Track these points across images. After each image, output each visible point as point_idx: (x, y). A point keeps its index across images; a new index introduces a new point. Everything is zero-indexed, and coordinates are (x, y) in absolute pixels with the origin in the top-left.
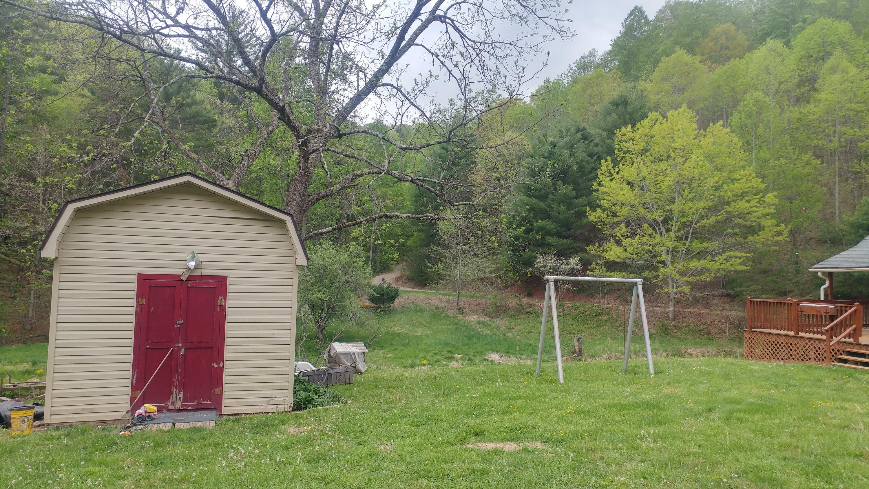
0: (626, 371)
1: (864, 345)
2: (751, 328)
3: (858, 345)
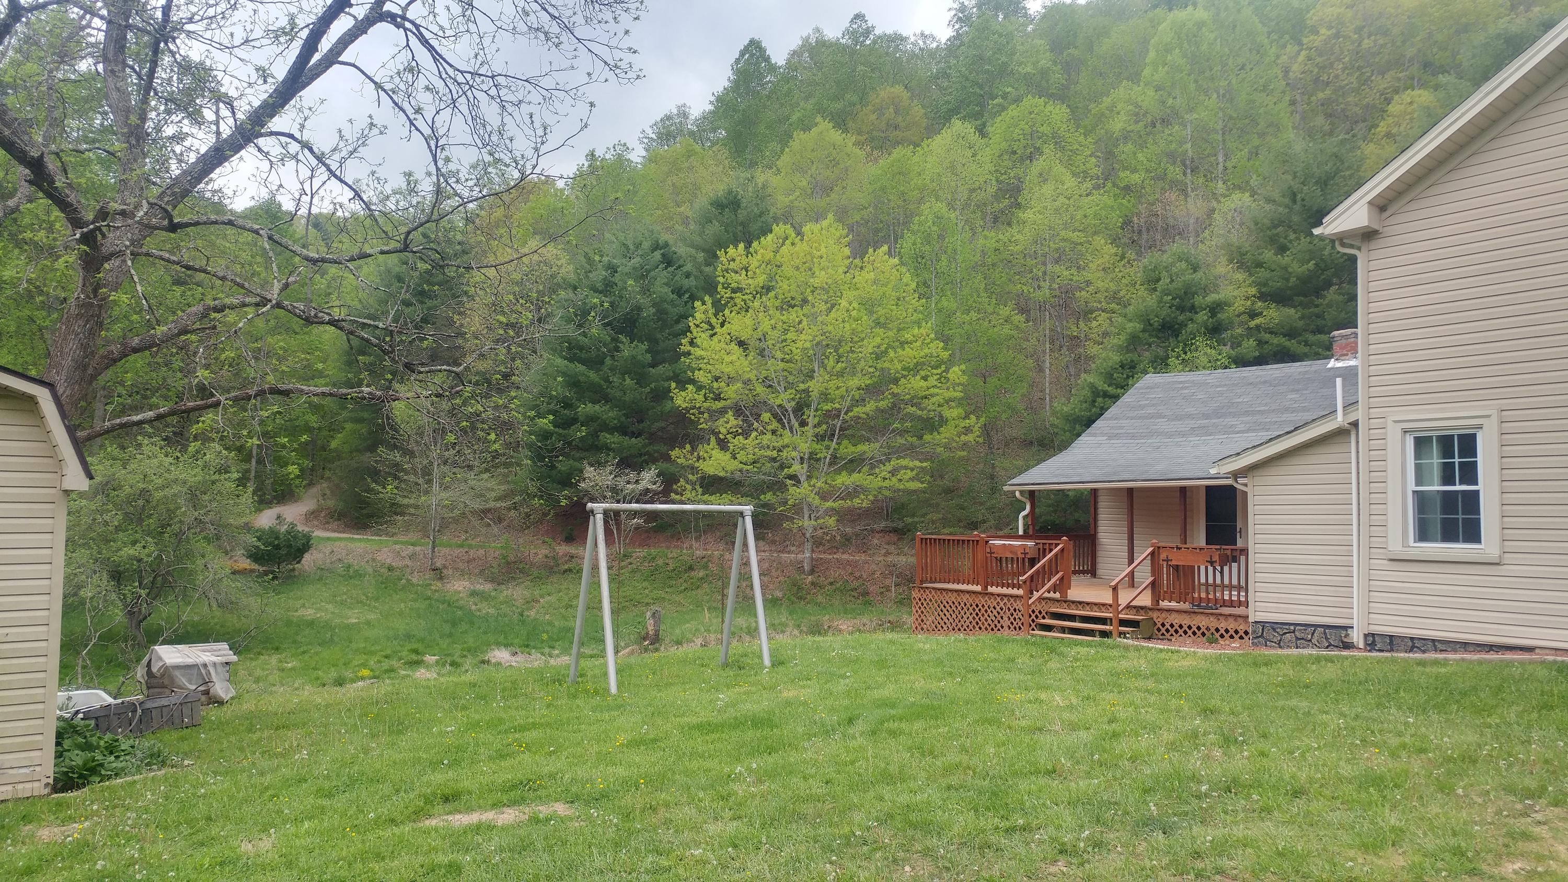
0: (726, 665)
1: (1073, 602)
2: (922, 582)
3: (1065, 602)
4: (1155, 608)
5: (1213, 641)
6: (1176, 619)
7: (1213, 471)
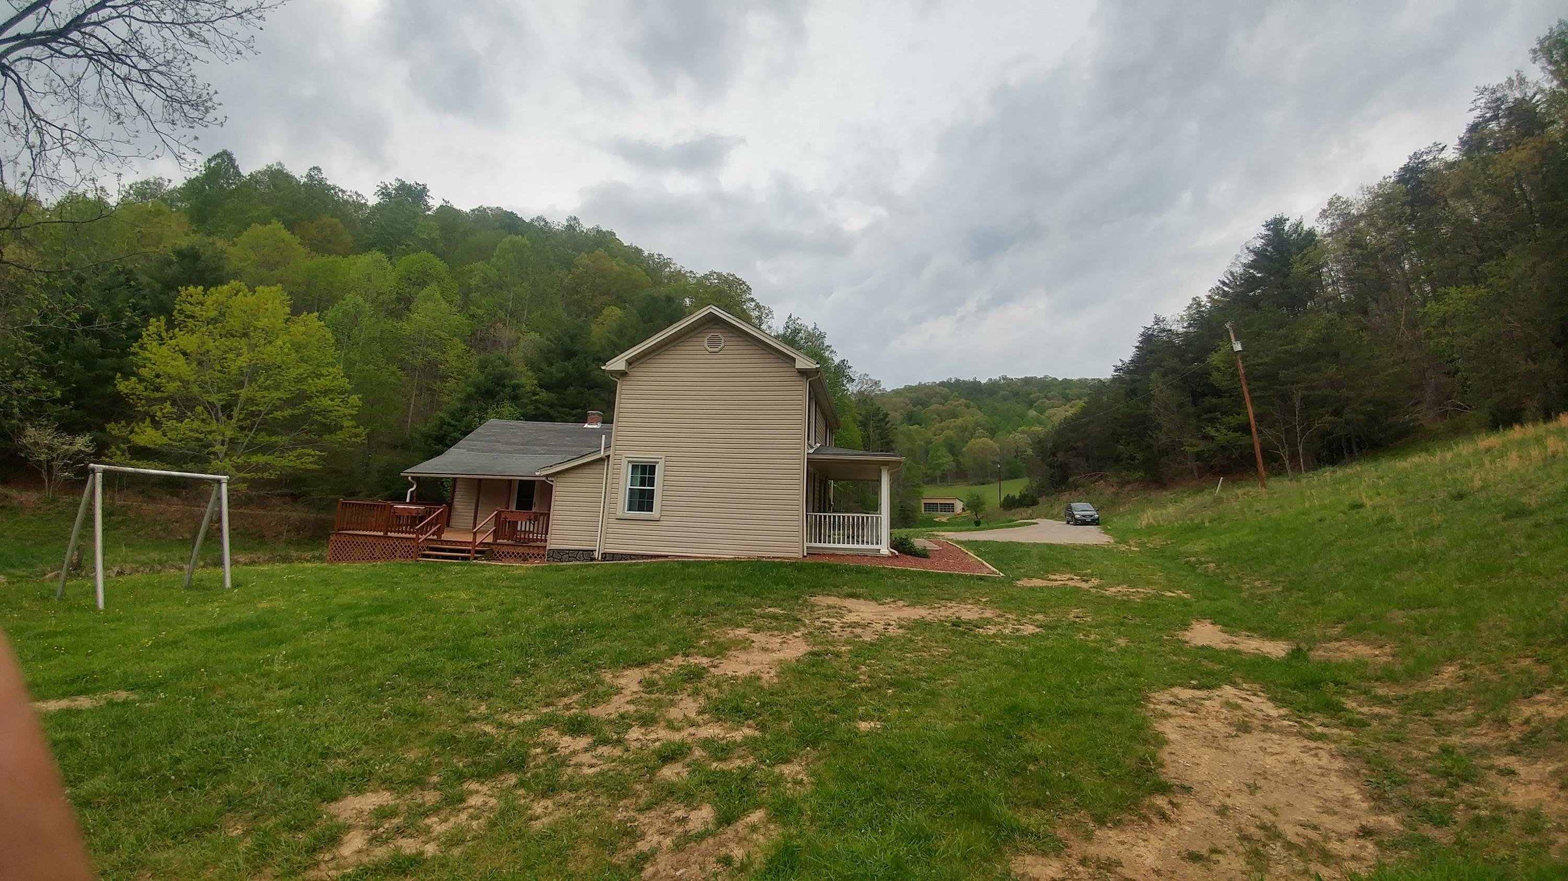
1: (446, 541)
2: (339, 530)
3: (440, 541)
4: (494, 543)
5: (525, 560)
6: (505, 549)
7: (537, 474)
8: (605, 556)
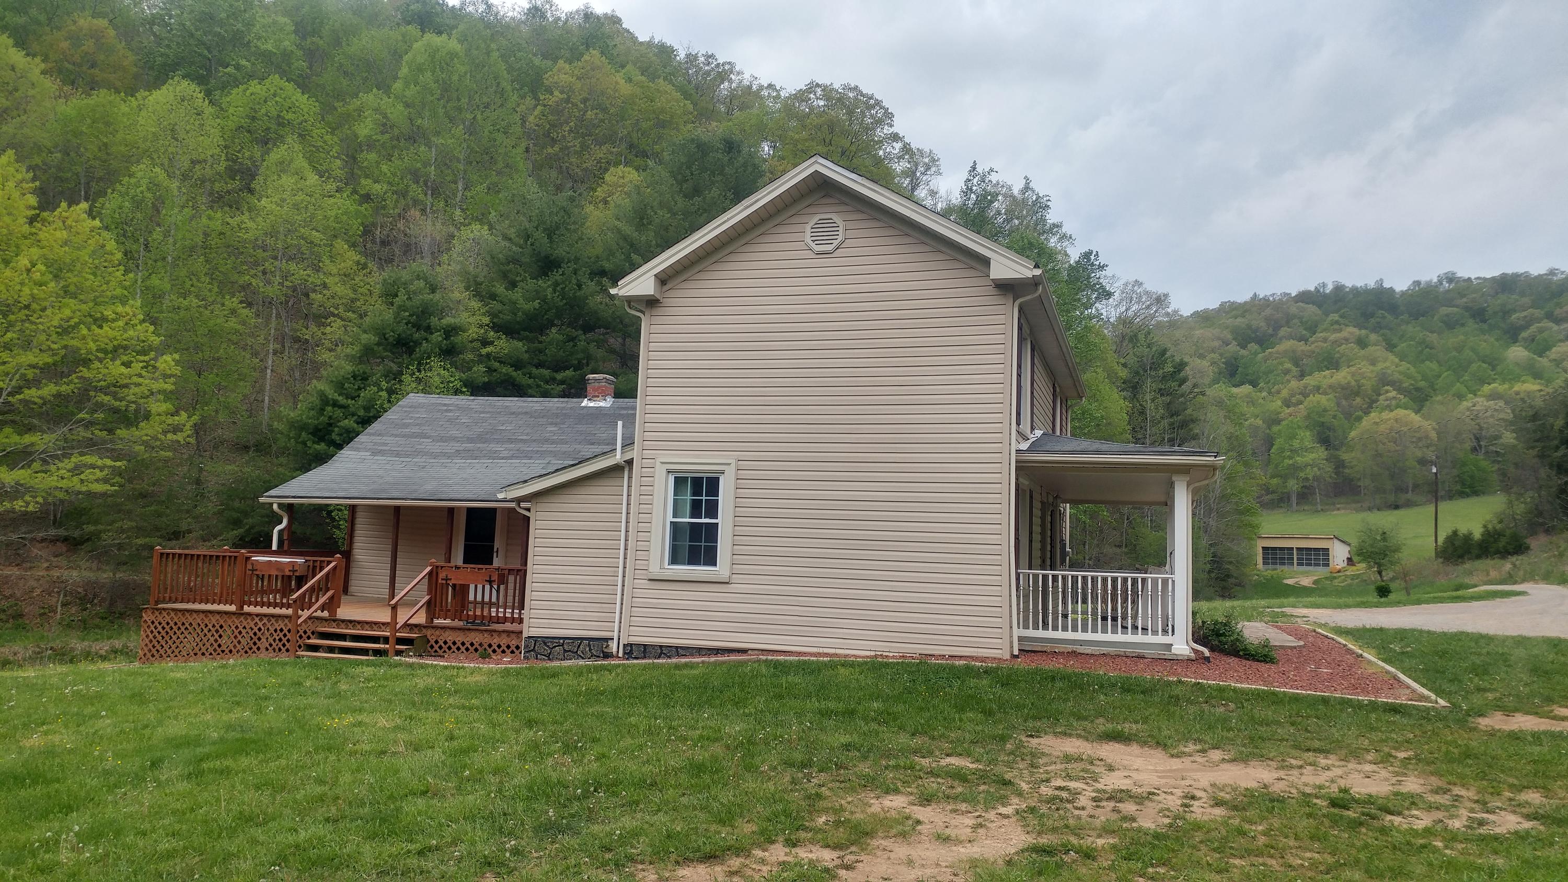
1: (343, 621)
2: (157, 603)
3: (334, 621)
4: (429, 625)
5: (485, 656)
6: (450, 637)
7: (500, 496)
8: (630, 650)
